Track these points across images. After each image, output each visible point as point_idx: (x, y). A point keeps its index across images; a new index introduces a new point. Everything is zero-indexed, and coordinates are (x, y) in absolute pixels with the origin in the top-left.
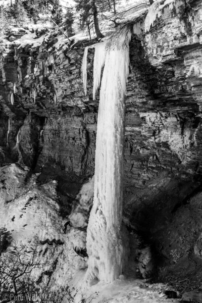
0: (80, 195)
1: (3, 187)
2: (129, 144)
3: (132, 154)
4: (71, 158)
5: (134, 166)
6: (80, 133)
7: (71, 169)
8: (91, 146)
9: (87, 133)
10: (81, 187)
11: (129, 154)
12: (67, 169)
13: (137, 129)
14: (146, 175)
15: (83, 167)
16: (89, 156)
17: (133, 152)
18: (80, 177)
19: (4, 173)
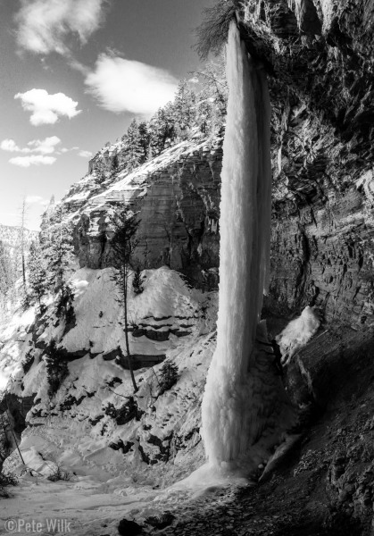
0: (281, 336)
1: (203, 317)
2: (357, 251)
3: (362, 269)
4: (285, 280)
5: (360, 291)
6: (296, 241)
7: (285, 298)
8: (311, 262)
9: (306, 240)
10: (287, 324)
11: (357, 269)
12: (280, 299)
13: (358, 215)
14: (370, 305)
15: (298, 295)
16: (308, 277)
17: (364, 266)
18: (291, 311)
19: (209, 299)
